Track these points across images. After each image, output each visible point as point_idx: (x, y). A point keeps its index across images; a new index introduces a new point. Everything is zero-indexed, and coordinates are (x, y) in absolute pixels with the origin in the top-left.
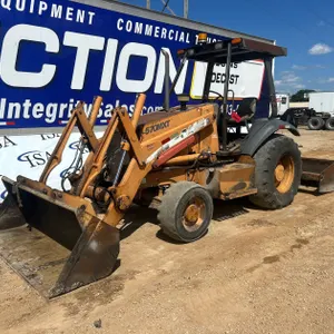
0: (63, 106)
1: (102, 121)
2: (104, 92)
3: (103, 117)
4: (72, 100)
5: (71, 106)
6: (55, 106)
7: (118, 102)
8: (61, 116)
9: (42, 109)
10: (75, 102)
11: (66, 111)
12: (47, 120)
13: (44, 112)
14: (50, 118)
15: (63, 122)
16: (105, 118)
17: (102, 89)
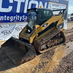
0: (15, 17)
2: (25, 13)
4: (17, 16)
6: (12, 17)
8: (14, 19)
9: (9, 18)
10: (18, 16)
11: (15, 18)
12: (11, 21)
13: (10, 19)
14: (11, 20)
15: (15, 21)
16: (25, 20)
17: (24, 12)
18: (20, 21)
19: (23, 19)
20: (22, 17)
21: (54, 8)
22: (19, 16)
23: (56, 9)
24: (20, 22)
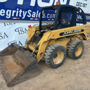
0: (14, 12)
3: (31, 17)
5: (17, 11)
7: (38, 11)
8: (13, 15)
10: (19, 10)
14: (8, 16)
15: (14, 18)
17: (31, 5)
18: (23, 18)
19: (28, 16)
20: (26, 12)
21: (80, 3)
23: (82, 3)
24: (23, 20)
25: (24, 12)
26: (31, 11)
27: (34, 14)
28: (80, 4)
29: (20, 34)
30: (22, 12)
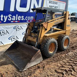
1: (11, 22)
3: (12, 20)
7: (17, 15)
16: (13, 21)
19: (9, 19)
20: (7, 16)
22: (3, 15)
23: (53, 6)
25: (5, 16)
26: (11, 16)
27: (14, 17)
28: (52, 7)
29: (1, 35)
30: (3, 16)
